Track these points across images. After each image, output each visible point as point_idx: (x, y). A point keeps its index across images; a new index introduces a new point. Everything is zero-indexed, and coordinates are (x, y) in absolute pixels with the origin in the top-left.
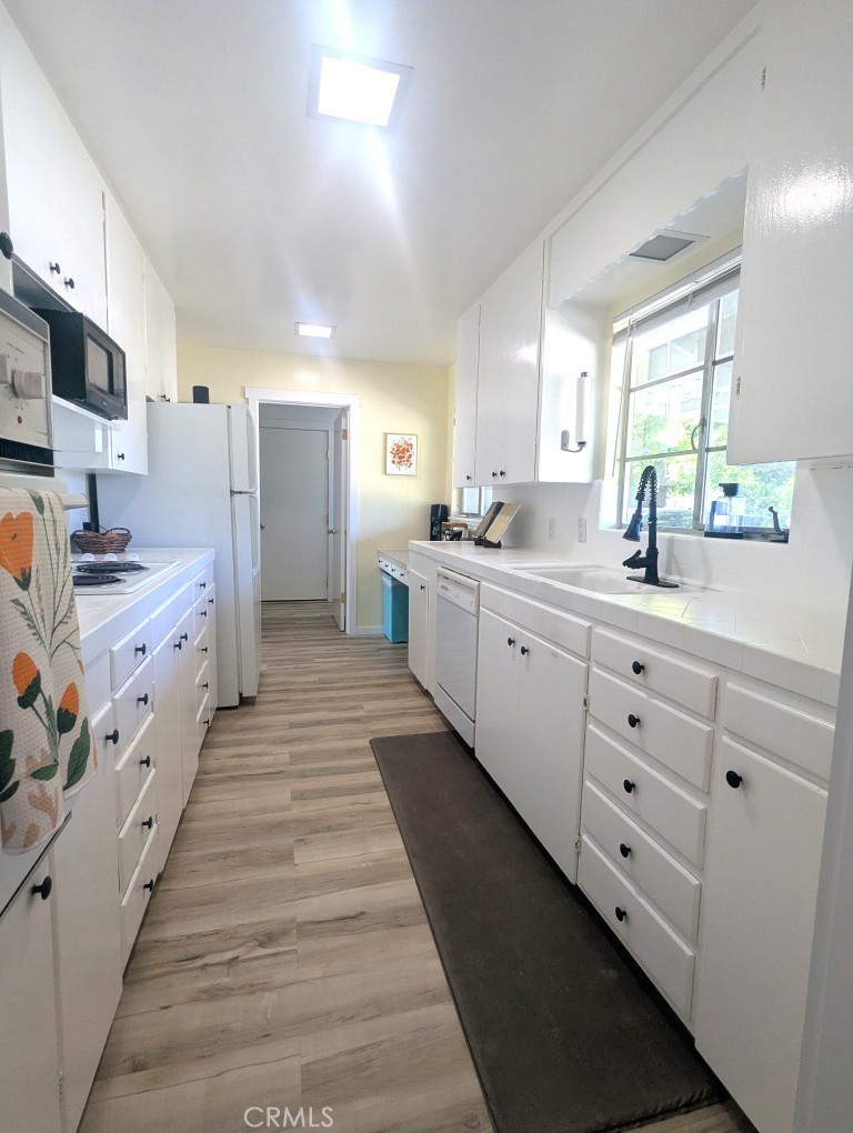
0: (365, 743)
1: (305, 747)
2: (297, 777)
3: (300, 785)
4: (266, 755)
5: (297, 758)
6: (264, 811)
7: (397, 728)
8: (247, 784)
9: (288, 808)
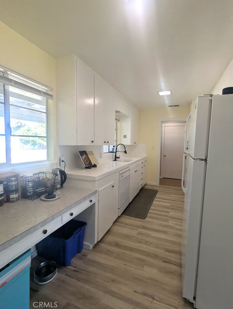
0: (147, 219)
1: (164, 223)
2: (167, 216)
3: (167, 214)
4: (175, 224)
5: (167, 221)
6: (175, 212)
7: (134, 220)
8: (180, 218)
9: (170, 211)
